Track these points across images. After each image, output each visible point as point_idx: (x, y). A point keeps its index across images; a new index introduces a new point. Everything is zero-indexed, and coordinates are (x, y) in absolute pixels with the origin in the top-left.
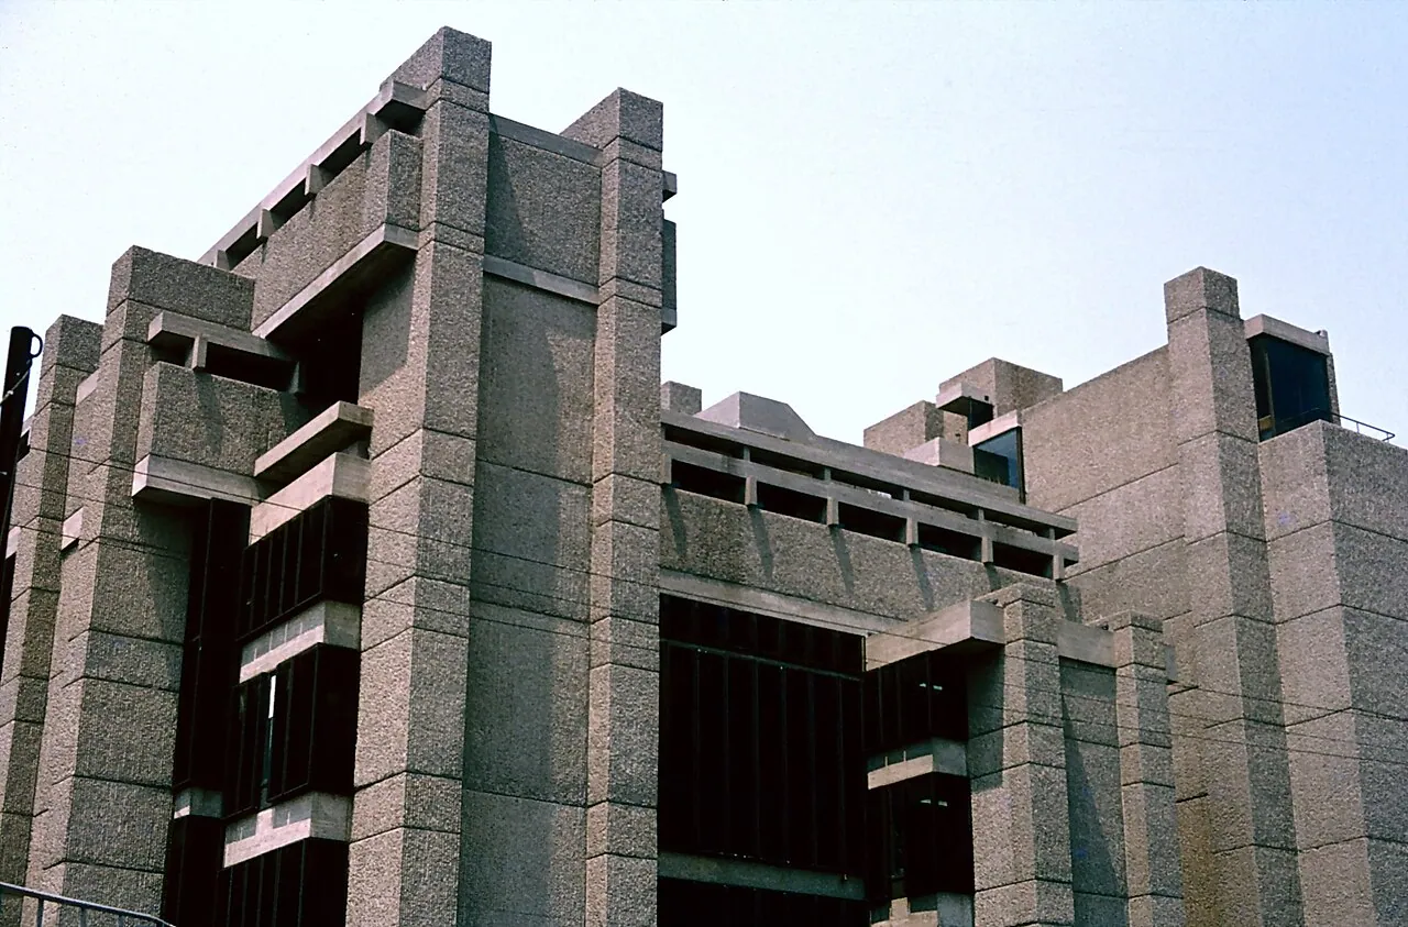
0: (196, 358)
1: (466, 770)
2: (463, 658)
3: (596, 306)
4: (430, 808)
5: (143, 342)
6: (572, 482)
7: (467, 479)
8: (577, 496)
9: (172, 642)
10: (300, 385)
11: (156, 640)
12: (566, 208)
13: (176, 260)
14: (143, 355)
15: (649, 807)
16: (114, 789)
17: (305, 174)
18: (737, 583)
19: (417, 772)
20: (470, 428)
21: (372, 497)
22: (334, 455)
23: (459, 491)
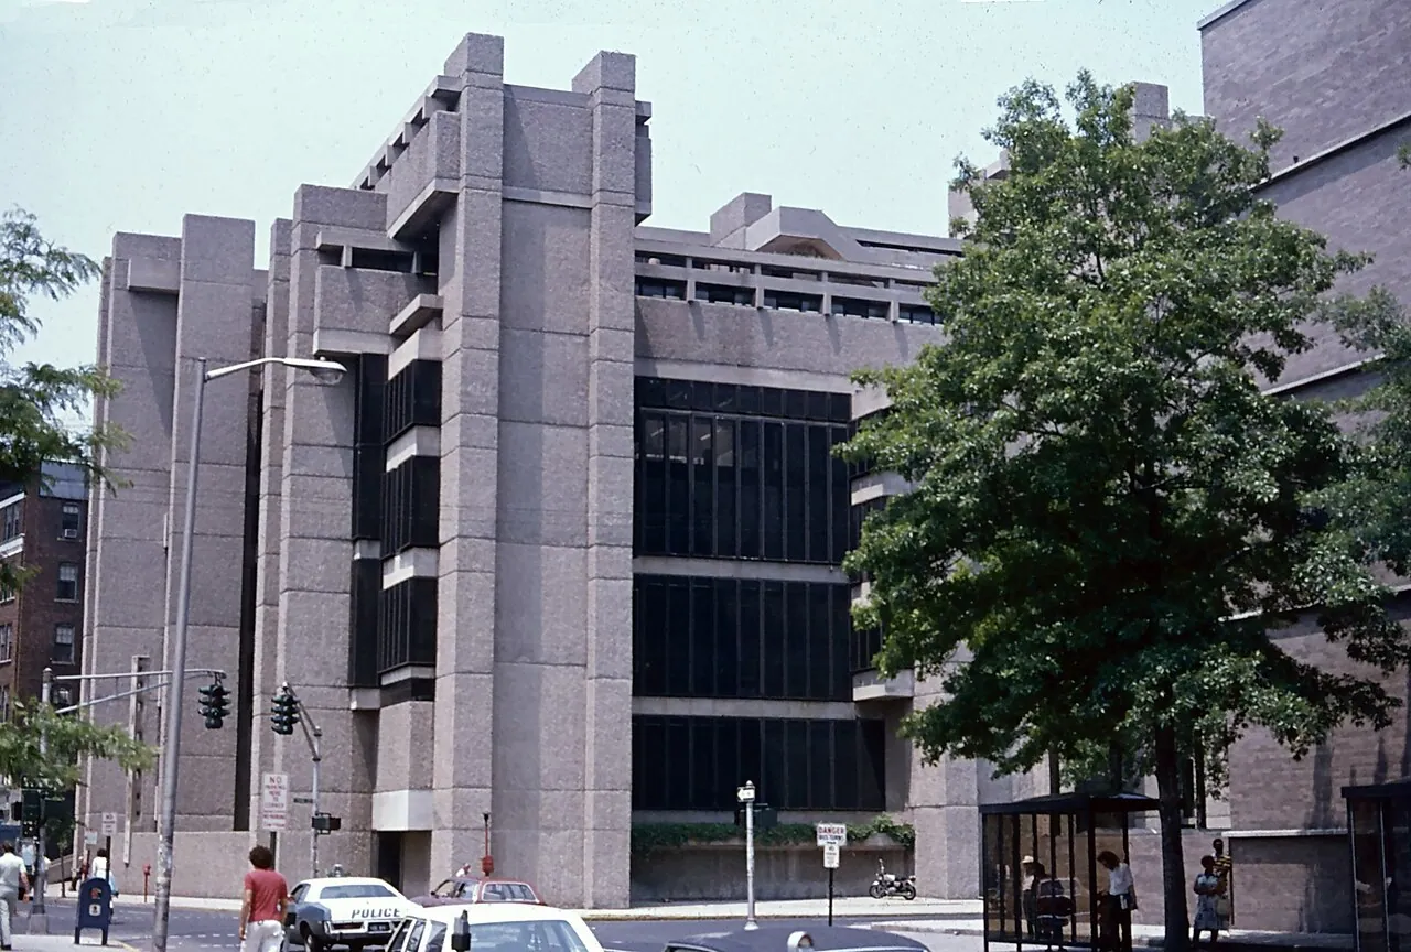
0: (346, 259)
1: (498, 531)
2: (494, 463)
3: (590, 209)
4: (475, 558)
5: (313, 249)
6: (575, 334)
7: (493, 346)
8: (579, 344)
9: (345, 447)
10: (417, 269)
11: (336, 446)
12: (566, 143)
13: (331, 189)
14: (315, 258)
15: (626, 546)
16: (314, 543)
17: (402, 130)
18: (748, 366)
19: (466, 537)
20: (495, 311)
21: (444, 356)
22: (418, 332)
23: (488, 354)
